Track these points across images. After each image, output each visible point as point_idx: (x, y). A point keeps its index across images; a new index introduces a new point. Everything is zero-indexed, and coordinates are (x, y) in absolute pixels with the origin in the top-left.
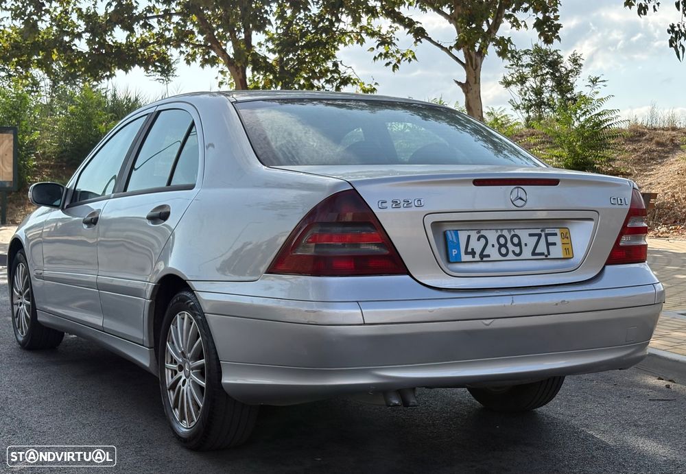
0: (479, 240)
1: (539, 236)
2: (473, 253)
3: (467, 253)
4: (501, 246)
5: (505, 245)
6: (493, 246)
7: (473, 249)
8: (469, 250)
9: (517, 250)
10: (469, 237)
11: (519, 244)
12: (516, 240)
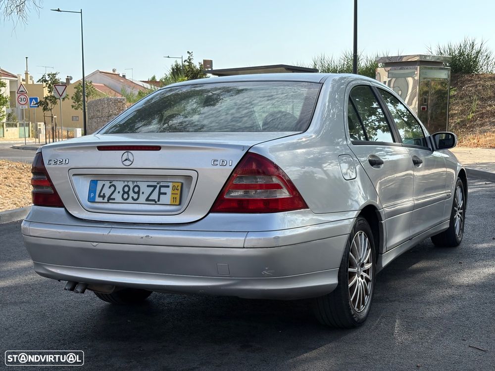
0: (110, 187)
1: (155, 187)
2: (104, 197)
3: (100, 196)
4: (124, 192)
5: (127, 193)
6: (119, 192)
7: (104, 194)
8: (102, 194)
9: (136, 196)
10: (104, 185)
11: (138, 193)
12: (136, 189)
